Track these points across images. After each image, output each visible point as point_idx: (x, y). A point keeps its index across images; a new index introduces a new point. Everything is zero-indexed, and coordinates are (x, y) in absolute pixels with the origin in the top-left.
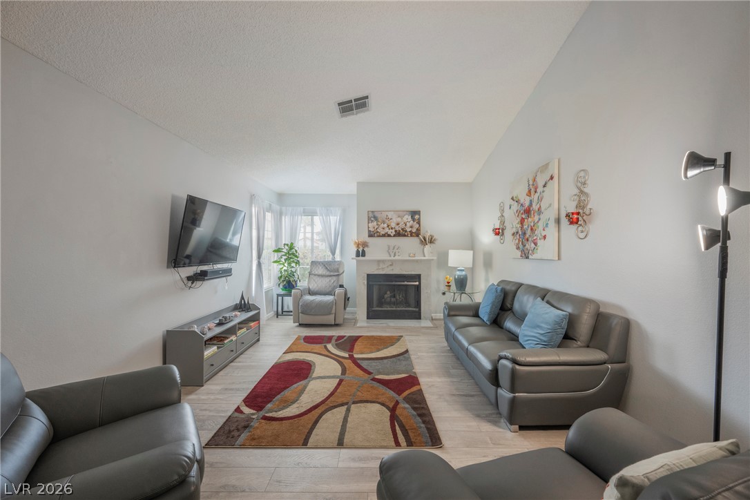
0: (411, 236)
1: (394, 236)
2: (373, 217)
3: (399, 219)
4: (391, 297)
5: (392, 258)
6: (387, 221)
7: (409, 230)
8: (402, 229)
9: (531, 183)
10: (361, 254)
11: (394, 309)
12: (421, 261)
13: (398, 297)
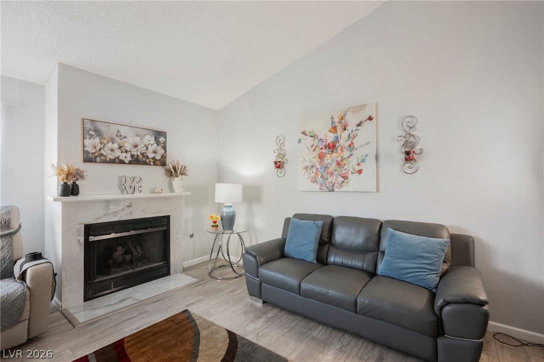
0: (155, 164)
1: (130, 163)
2: (91, 129)
3: (137, 140)
4: (125, 253)
5: (130, 196)
6: (118, 139)
7: (151, 156)
8: (142, 154)
9: (336, 120)
10: (70, 190)
11: (131, 271)
12: (170, 198)
13: (135, 253)
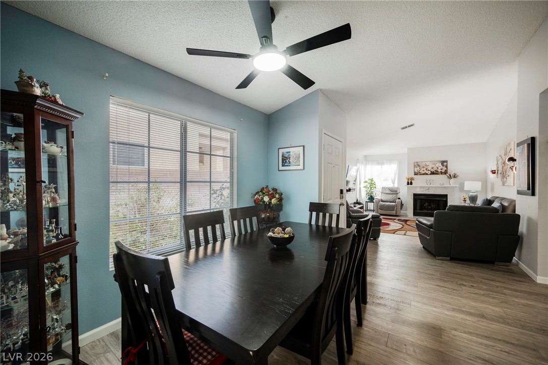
0: (441, 174)
1: (430, 174)
2: (417, 165)
3: (433, 166)
4: (428, 206)
5: (429, 186)
6: (426, 167)
7: (440, 171)
8: (436, 171)
10: (410, 183)
11: (430, 212)
12: (448, 187)
13: (432, 206)
